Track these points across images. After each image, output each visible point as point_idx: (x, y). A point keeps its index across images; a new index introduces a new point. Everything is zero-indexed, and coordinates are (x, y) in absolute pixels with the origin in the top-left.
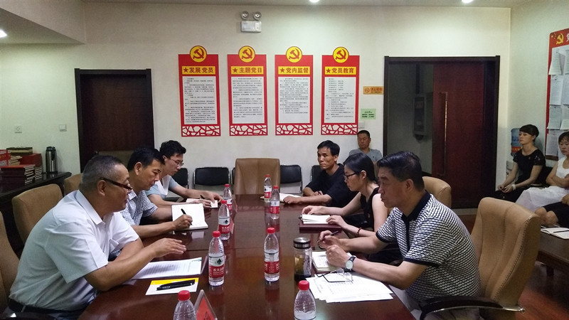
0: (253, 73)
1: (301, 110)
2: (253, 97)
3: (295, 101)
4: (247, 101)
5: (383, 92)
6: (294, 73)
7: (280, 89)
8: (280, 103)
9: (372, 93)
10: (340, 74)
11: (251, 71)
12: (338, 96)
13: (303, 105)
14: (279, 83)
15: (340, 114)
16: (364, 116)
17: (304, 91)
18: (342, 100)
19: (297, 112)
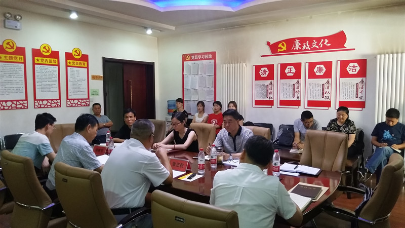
0: (15, 61)
1: (52, 89)
2: (15, 79)
3: (48, 83)
4: (11, 82)
5: (102, 79)
6: (46, 63)
7: (36, 74)
8: (36, 84)
9: (97, 79)
10: (77, 66)
11: (14, 59)
12: (77, 80)
13: (53, 86)
14: (36, 69)
15: (78, 93)
16: (93, 94)
17: (54, 76)
18: (79, 83)
19: (49, 91)
